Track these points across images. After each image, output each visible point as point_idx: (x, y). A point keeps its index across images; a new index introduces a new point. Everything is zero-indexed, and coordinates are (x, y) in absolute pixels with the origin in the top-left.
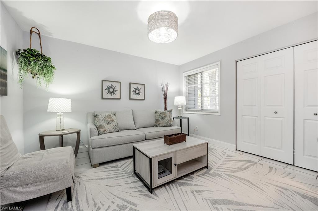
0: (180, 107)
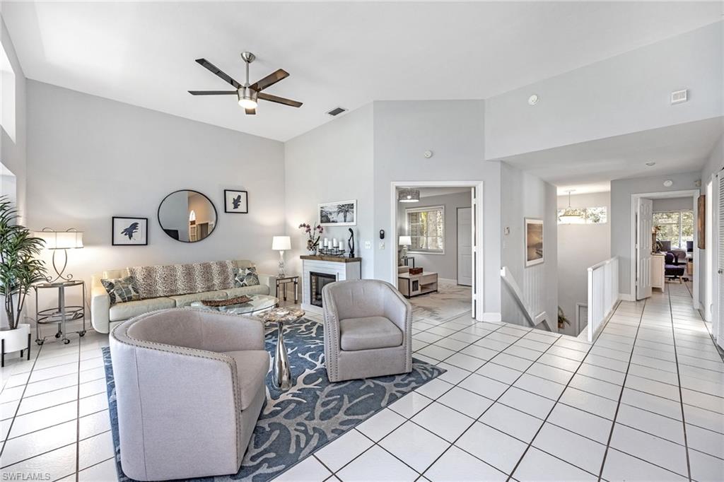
0: (405, 247)
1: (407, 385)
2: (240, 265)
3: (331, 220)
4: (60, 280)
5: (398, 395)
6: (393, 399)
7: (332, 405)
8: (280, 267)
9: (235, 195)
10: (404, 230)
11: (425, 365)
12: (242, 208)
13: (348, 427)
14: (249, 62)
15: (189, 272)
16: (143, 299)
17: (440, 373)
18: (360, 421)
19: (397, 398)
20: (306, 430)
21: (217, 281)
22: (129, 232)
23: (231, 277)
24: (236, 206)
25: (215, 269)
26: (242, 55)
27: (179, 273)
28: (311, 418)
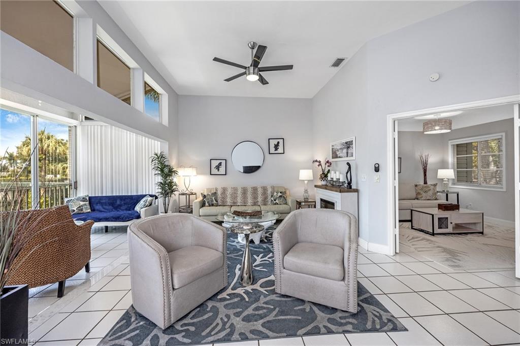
0: (445, 181)
1: (341, 325)
2: (276, 189)
3: (338, 156)
4: (187, 192)
5: (323, 330)
6: (316, 332)
7: (261, 312)
8: (305, 193)
9: (275, 142)
10: (447, 163)
11: (382, 312)
12: (280, 150)
13: (254, 337)
14: (253, 48)
15: (245, 191)
16: (219, 206)
17: (395, 329)
18: (267, 337)
19: (319, 333)
20: (227, 322)
21: (260, 199)
22: (218, 167)
23: (269, 197)
24: (276, 149)
25: (260, 191)
26: (248, 45)
27: (239, 192)
28: (237, 315)
